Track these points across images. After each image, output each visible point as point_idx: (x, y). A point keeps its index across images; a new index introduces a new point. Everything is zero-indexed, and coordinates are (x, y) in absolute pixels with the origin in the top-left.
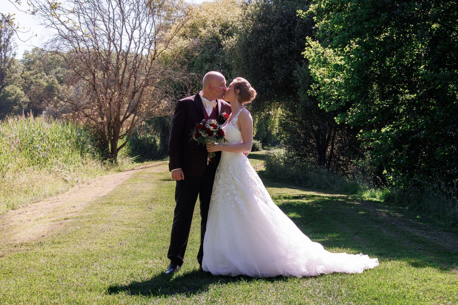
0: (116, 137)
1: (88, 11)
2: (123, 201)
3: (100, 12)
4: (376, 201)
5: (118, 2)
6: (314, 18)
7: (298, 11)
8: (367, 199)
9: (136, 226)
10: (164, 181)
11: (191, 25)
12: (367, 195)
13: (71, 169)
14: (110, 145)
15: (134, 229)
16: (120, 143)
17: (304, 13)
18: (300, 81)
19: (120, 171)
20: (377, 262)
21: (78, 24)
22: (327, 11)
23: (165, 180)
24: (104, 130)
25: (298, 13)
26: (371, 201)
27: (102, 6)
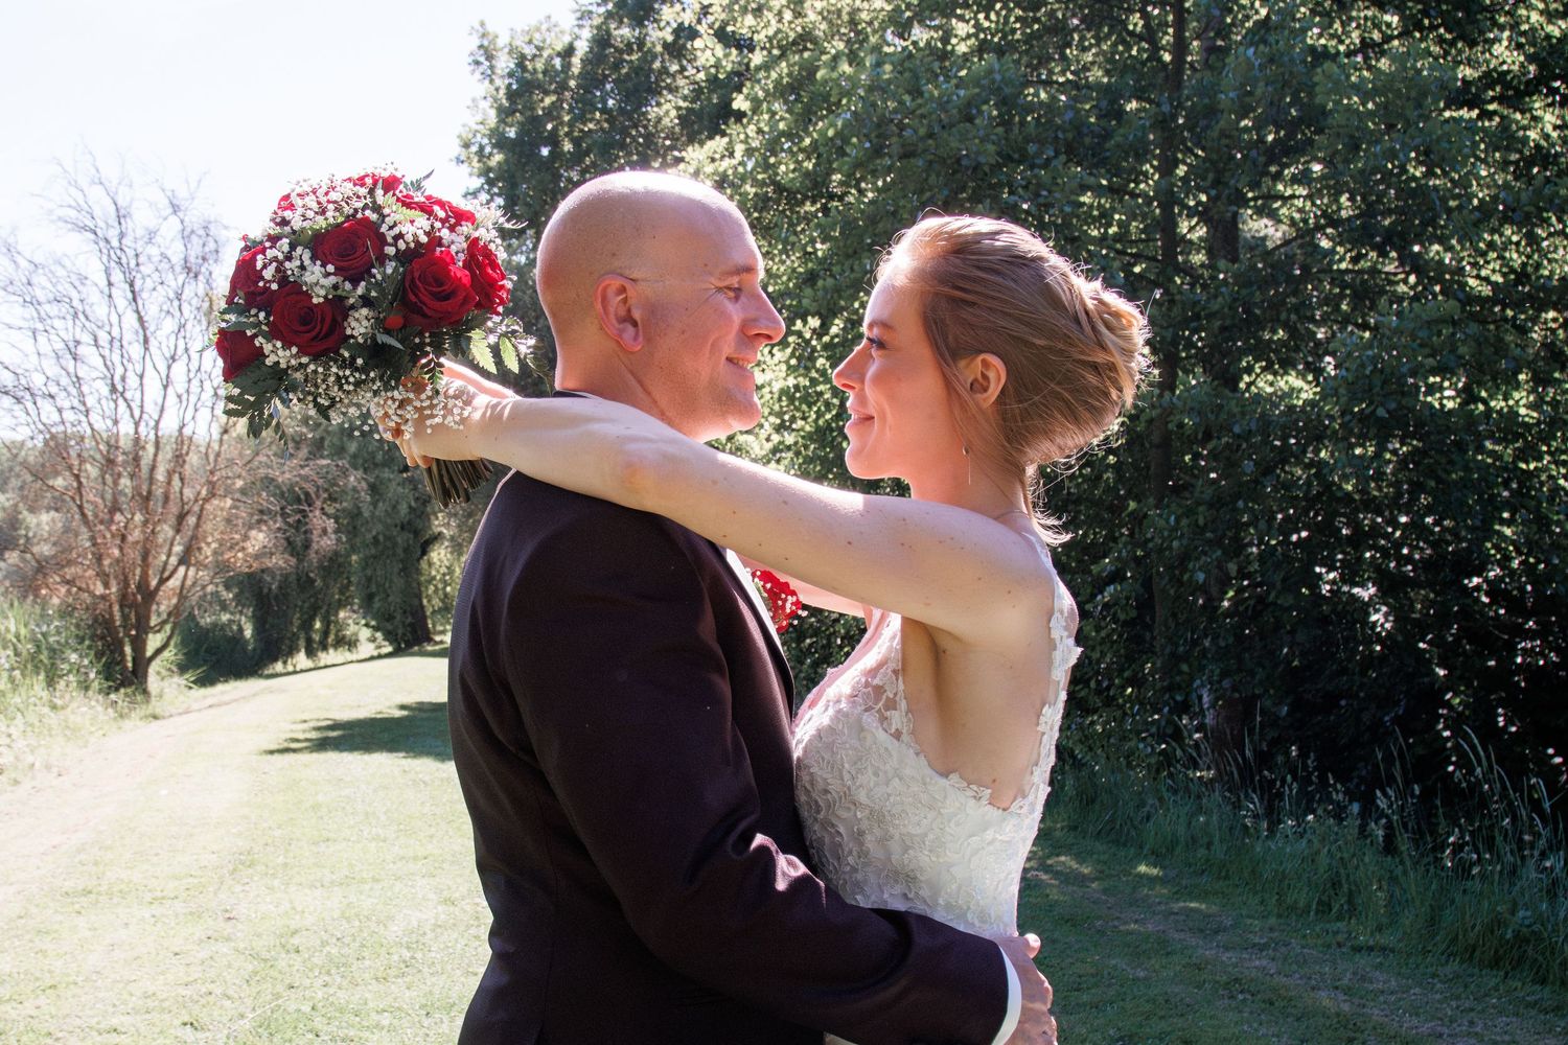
0: (143, 628)
1: (58, 323)
3: (87, 324)
5: (130, 296)
10: (269, 757)
14: (128, 650)
16: (153, 642)
19: (155, 717)
21: (34, 359)
23: (272, 752)
24: (111, 614)
27: (93, 312)
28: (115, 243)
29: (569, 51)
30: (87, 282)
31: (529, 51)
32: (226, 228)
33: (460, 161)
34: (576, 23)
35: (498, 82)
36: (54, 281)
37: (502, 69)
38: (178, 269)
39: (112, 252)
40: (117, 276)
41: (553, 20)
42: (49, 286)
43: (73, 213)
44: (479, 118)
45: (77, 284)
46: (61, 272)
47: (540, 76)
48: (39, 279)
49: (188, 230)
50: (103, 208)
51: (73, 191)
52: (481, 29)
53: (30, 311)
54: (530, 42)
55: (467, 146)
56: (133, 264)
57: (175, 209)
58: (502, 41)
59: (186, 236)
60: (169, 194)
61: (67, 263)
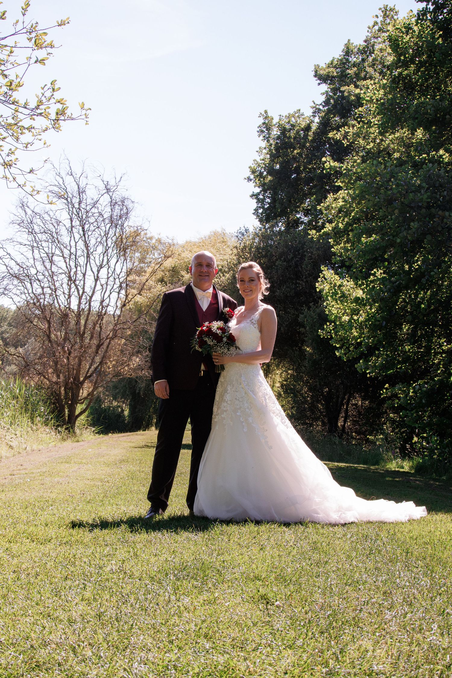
0: (75, 400)
1: (45, 244)
2: (84, 461)
3: (59, 245)
4: (404, 472)
5: (82, 233)
6: (330, 240)
7: (310, 232)
8: (393, 469)
9: (101, 481)
11: (171, 269)
12: (392, 466)
13: (17, 433)
14: (66, 411)
15: (100, 484)
17: (318, 234)
18: (308, 328)
20: (424, 511)
21: (32, 261)
22: (345, 231)
24: (60, 392)
25: (310, 235)
26: (398, 471)
27: (62, 238)
28: (77, 206)
29: (308, 128)
30: (60, 224)
31: (288, 127)
32: (133, 202)
33: (249, 179)
34: (312, 114)
35: (271, 141)
36: (44, 222)
37: (275, 135)
38: (107, 221)
39: (74, 209)
40: (76, 223)
41: (301, 112)
42: (42, 224)
43: (56, 189)
44: (262, 157)
45: (55, 225)
46: (47, 217)
47: (292, 140)
48: (37, 220)
49: (114, 201)
50: (72, 188)
51: (58, 178)
52: (265, 115)
53: (30, 237)
54: (289, 122)
55: (253, 172)
56: (84, 217)
57: (108, 190)
58: (276, 121)
59: (113, 204)
60: (106, 183)
61: (51, 214)
